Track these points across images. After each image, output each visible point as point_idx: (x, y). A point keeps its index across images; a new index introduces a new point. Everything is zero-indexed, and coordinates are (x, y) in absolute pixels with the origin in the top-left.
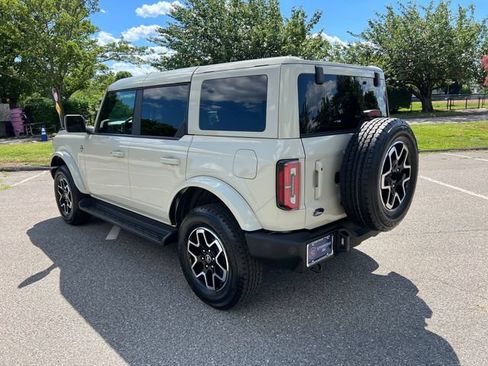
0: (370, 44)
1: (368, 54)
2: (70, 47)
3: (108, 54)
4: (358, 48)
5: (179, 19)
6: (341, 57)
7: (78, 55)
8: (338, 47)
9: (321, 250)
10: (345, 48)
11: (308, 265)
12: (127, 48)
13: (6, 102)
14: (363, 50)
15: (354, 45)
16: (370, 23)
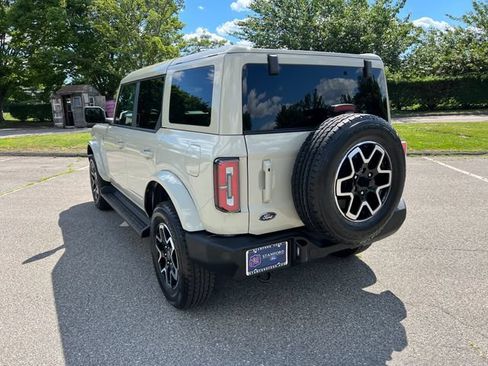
0: (474, 29)
1: (470, 40)
2: (154, 43)
3: (190, 49)
4: (457, 33)
5: (258, 11)
6: (437, 44)
7: (161, 50)
8: (433, 32)
9: (269, 258)
10: (442, 34)
11: (248, 274)
12: (207, 42)
13: (103, 94)
14: (463, 36)
15: (453, 30)
16: (475, 4)
